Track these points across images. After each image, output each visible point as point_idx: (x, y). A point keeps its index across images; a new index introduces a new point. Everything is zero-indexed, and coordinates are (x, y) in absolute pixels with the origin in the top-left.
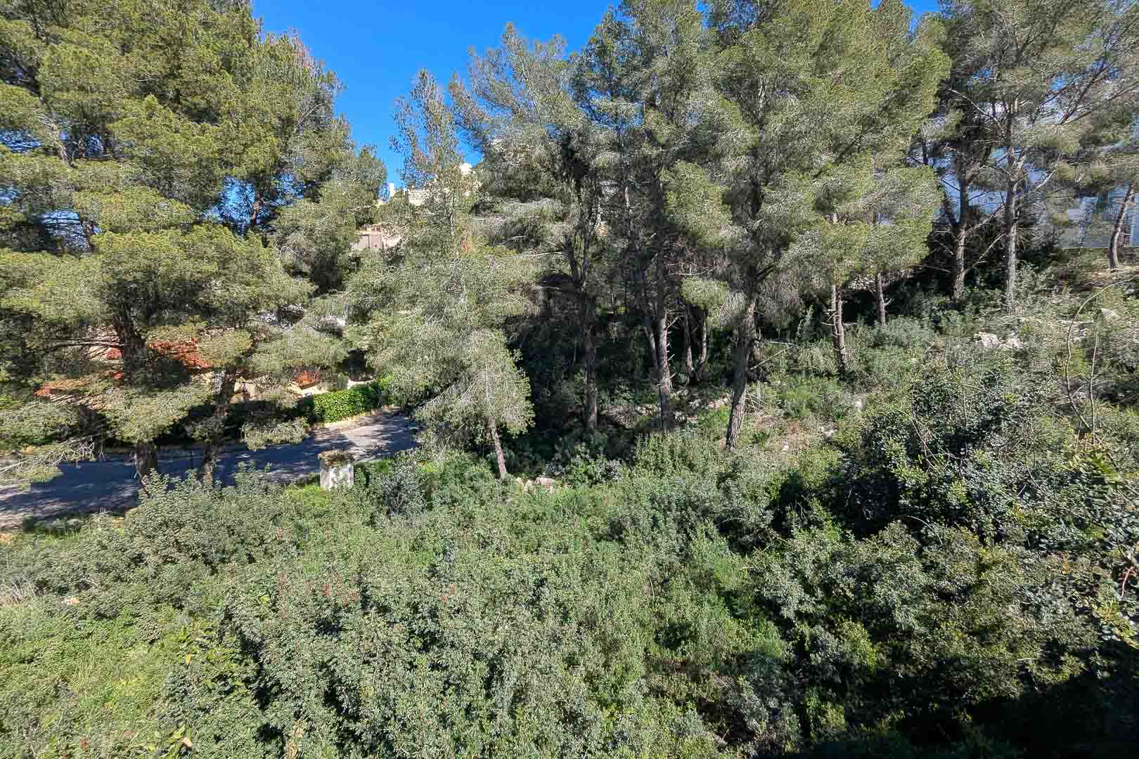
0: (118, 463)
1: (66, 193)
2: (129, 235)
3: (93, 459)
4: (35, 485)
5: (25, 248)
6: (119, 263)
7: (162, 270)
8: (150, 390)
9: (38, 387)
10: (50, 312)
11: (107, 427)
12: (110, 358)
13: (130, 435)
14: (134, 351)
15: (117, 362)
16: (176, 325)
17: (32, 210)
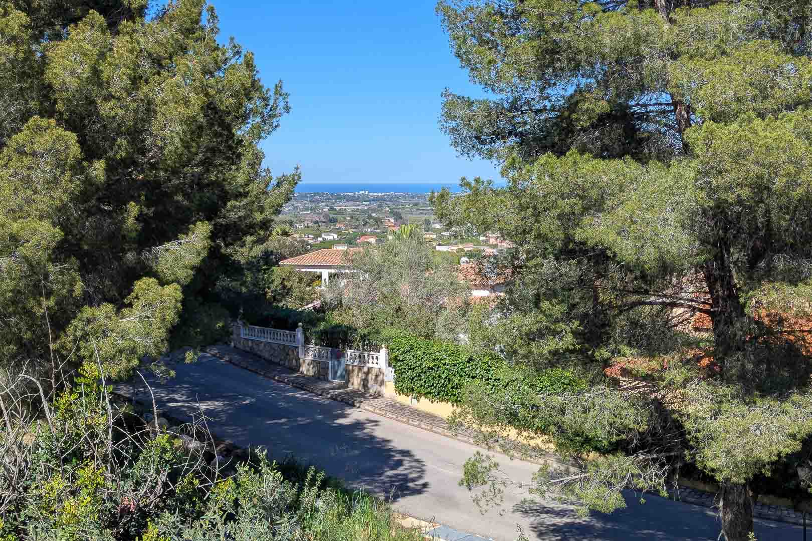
0: (696, 508)
1: (659, 63)
2: (735, 126)
3: (664, 493)
4: (594, 513)
5: (606, 153)
6: (720, 172)
7: (779, 183)
8: (748, 392)
9: (606, 363)
10: (626, 249)
11: (686, 445)
12: (696, 329)
13: (711, 464)
14: (730, 322)
15: (705, 335)
16: (793, 283)
17: (618, 95)
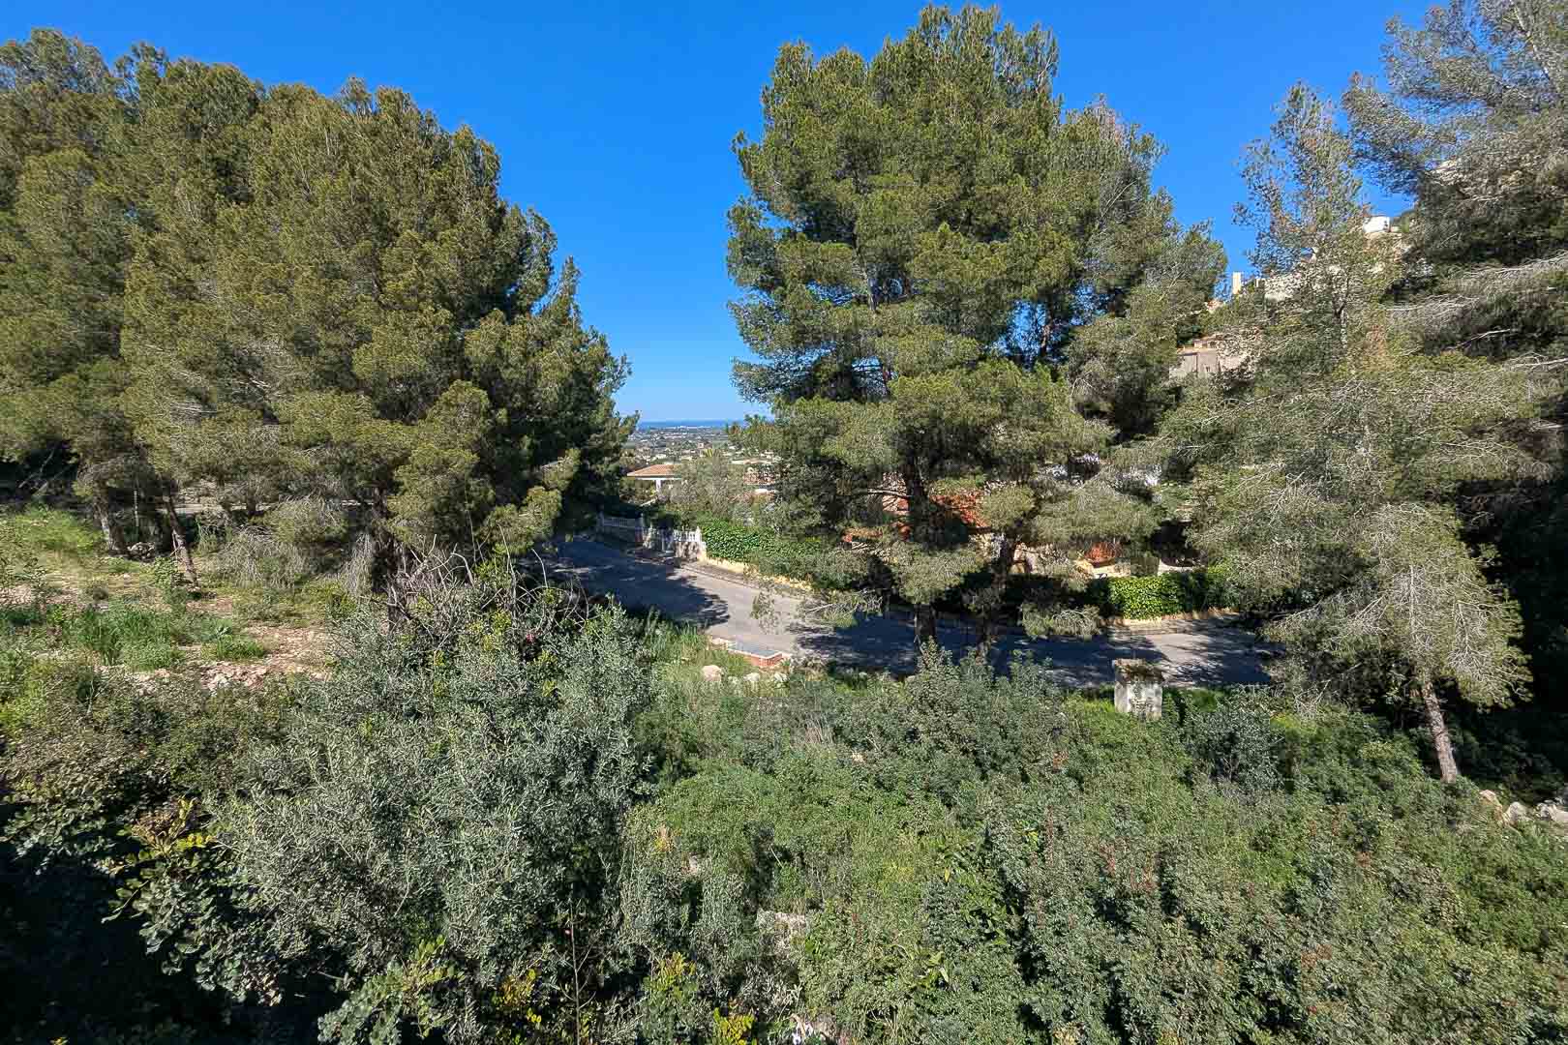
0: (900, 623)
1: (870, 339)
2: (918, 379)
3: (880, 614)
4: (837, 629)
5: (838, 397)
6: (909, 409)
7: (946, 415)
8: (931, 548)
9: (843, 534)
10: (853, 459)
11: (893, 583)
12: (899, 509)
13: (908, 594)
14: (918, 503)
15: (903, 513)
16: (957, 477)
17: (846, 360)
